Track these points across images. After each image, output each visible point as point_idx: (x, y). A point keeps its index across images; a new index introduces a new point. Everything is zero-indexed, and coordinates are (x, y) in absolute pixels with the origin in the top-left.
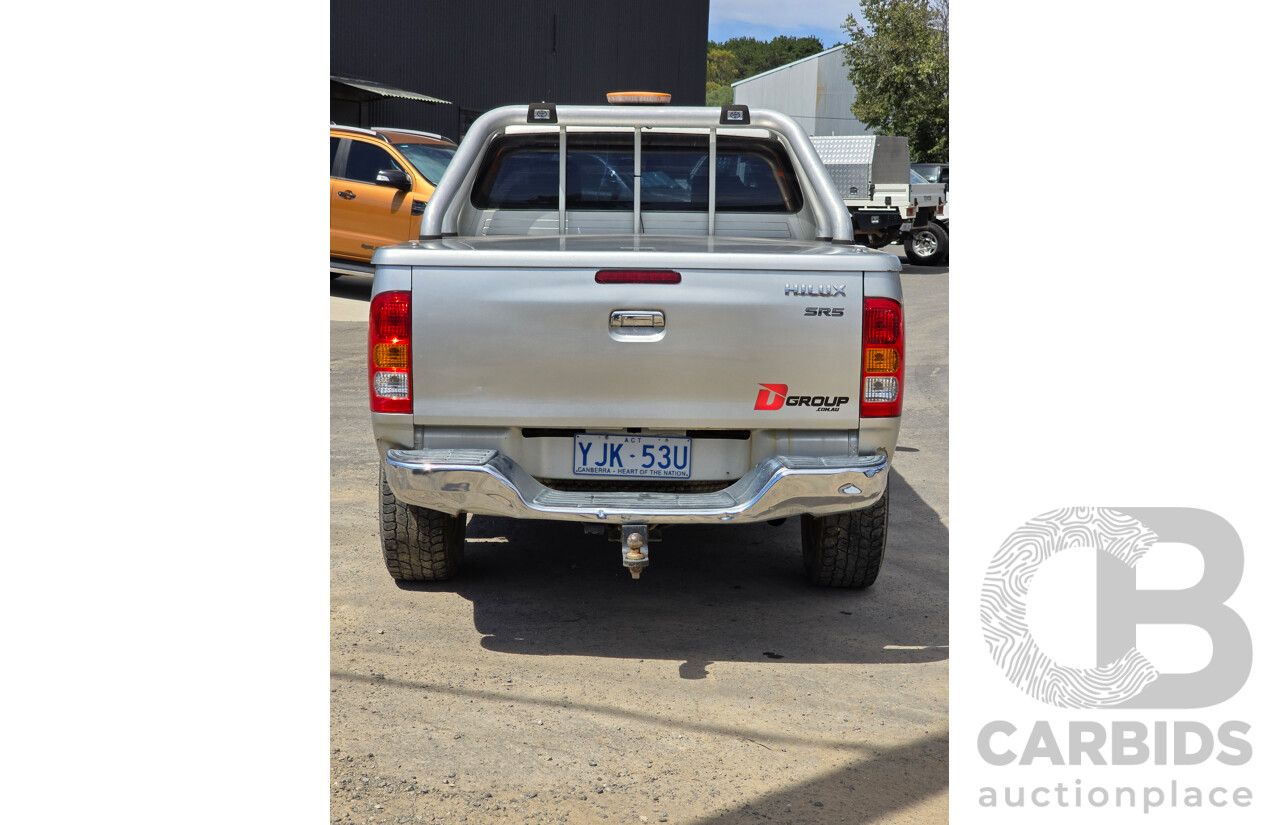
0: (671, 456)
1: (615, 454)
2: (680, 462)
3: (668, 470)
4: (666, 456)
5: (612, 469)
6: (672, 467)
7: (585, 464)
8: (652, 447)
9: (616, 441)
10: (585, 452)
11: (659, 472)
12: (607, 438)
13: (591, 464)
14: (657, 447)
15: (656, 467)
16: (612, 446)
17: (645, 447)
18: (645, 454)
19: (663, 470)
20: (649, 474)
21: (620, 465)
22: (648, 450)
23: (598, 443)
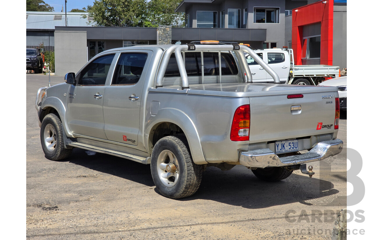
0: (294, 145)
1: (283, 146)
2: (296, 147)
3: (294, 149)
4: (293, 145)
5: (283, 150)
6: (295, 148)
7: (278, 150)
8: (290, 143)
9: (283, 142)
10: (278, 146)
11: (292, 150)
12: (281, 142)
13: (279, 150)
14: (291, 143)
15: (292, 149)
16: (283, 144)
17: (289, 143)
18: (289, 145)
19: (293, 149)
20: (290, 151)
21: (285, 149)
22: (290, 144)
23: (280, 143)
